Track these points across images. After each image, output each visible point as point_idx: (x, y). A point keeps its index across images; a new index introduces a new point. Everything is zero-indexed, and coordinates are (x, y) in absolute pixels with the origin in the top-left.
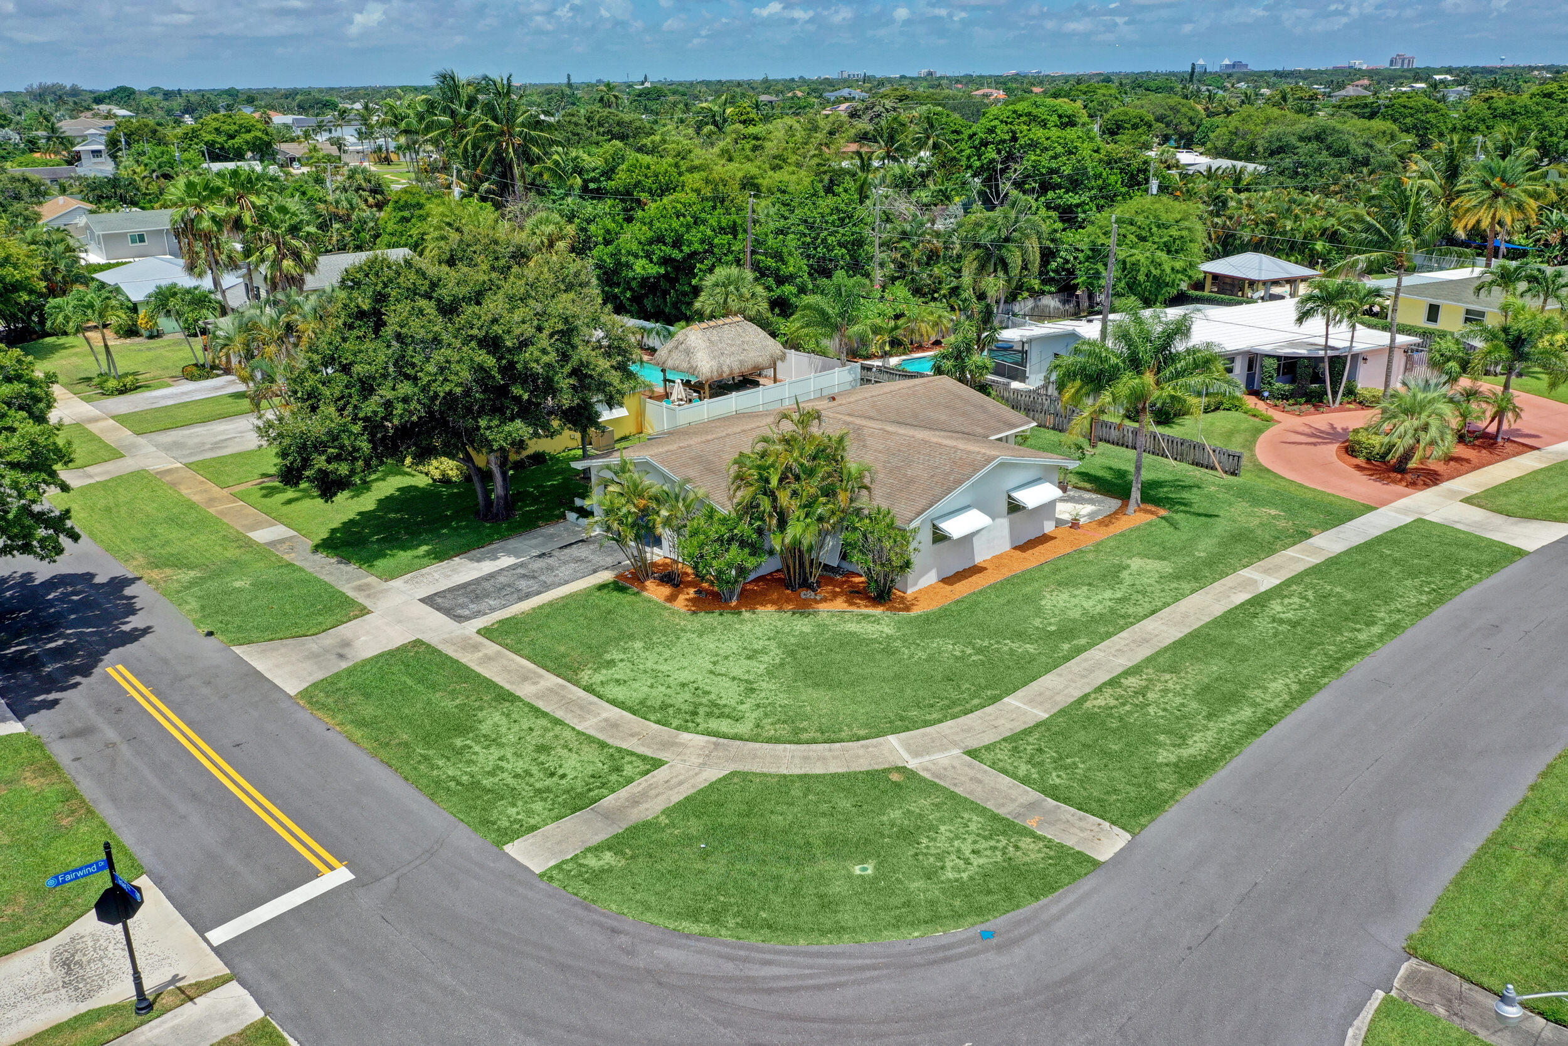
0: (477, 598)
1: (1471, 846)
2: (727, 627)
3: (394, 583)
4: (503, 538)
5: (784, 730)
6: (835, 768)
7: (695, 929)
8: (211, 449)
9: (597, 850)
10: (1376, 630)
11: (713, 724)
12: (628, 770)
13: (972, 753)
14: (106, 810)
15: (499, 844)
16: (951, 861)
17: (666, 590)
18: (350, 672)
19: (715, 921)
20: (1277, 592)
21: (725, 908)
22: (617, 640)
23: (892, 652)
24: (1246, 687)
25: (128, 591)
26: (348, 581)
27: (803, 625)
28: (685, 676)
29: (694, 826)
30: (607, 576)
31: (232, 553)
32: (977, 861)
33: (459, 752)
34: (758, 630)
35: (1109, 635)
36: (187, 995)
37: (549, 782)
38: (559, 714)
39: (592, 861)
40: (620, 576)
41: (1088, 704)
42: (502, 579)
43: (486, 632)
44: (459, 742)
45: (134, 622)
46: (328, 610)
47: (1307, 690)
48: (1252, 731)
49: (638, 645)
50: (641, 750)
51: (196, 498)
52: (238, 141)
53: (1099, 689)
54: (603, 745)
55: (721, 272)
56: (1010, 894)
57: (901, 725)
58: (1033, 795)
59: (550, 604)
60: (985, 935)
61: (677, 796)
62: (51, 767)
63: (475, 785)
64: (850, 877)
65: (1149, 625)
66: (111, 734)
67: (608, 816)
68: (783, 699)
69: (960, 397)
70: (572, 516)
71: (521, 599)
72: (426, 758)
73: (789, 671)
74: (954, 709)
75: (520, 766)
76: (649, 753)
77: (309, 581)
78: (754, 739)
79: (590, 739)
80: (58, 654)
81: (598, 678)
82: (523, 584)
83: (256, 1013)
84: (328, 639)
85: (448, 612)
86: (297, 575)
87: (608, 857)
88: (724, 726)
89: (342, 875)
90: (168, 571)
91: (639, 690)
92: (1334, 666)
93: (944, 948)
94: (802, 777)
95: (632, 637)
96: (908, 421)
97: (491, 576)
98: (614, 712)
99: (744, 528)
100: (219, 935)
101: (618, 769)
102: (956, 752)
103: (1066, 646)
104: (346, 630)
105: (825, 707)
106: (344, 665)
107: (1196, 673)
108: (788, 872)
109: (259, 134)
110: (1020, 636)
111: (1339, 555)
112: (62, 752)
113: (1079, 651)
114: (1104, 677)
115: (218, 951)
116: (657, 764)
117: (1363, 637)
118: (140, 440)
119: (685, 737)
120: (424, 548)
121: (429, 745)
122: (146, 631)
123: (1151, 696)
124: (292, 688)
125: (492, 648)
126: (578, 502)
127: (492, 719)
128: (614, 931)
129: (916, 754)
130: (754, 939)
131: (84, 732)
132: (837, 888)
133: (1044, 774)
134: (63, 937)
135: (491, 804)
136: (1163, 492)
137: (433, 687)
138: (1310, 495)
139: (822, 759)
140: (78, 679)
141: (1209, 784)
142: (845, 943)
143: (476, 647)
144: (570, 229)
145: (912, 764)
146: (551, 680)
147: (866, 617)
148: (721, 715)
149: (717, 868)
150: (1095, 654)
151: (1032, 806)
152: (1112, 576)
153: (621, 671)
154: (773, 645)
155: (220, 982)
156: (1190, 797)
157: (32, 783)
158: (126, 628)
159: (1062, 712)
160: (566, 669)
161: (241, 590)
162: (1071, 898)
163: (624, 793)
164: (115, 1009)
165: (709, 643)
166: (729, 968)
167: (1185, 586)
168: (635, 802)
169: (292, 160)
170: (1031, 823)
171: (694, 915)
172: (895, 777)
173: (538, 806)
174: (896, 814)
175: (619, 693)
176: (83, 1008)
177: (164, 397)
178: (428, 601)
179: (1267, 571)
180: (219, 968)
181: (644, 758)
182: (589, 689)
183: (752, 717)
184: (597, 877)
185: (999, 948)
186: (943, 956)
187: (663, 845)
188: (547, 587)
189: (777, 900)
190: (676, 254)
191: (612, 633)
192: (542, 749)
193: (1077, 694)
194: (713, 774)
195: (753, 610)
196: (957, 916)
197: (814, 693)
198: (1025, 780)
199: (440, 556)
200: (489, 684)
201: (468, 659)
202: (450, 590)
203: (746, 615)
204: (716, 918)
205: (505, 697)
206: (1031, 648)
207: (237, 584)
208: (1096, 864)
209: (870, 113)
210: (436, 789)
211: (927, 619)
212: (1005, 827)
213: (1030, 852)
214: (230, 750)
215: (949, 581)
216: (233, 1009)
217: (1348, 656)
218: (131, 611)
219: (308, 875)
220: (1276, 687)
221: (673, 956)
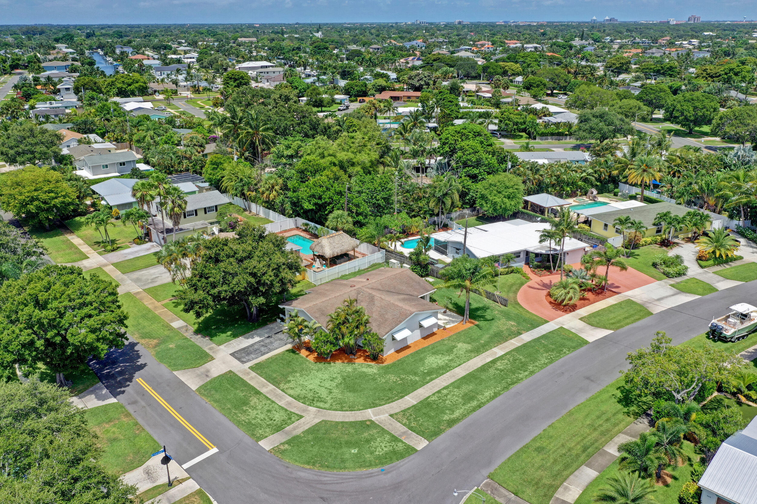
0: (248, 354)
1: (518, 448)
2: (326, 369)
3: (222, 347)
4: (256, 329)
5: (339, 407)
6: (352, 419)
7: (308, 467)
8: (151, 282)
9: (283, 444)
10: (526, 373)
11: (319, 404)
12: (293, 419)
13: (391, 415)
14: (147, 428)
15: (257, 441)
16: (379, 449)
17: (307, 353)
18: (211, 382)
19: (313, 465)
20: (501, 358)
21: (316, 461)
22: (292, 373)
23: (374, 379)
24: (478, 394)
25: (136, 348)
26: (207, 345)
27: (349, 368)
28: (311, 387)
29: (310, 437)
30: (289, 346)
31: (167, 333)
32: (385, 449)
33: (245, 411)
34: (335, 370)
35: (443, 374)
36: (180, 482)
37: (270, 422)
38: (274, 399)
39: (282, 447)
40: (294, 347)
41: (429, 399)
42: (256, 347)
43: (251, 368)
44: (244, 408)
45: (141, 361)
46: (201, 358)
47: (496, 395)
48: (474, 409)
49: (298, 375)
50: (297, 412)
51: (150, 307)
52: (132, 87)
53: (434, 394)
54: (286, 410)
55: (336, 213)
56: (391, 459)
57: (373, 405)
58: (406, 429)
59: (271, 358)
60: (382, 470)
61: (306, 427)
62: (128, 415)
63: (250, 422)
64: (350, 453)
65: (457, 370)
66: (143, 403)
67: (287, 433)
68: (340, 396)
69: (411, 278)
70: (279, 321)
71: (262, 355)
72: (235, 413)
73: (343, 386)
74: (390, 400)
75: (262, 416)
76: (299, 413)
77: (194, 346)
78: (330, 409)
79: (283, 408)
80: (121, 373)
81: (286, 387)
82: (263, 349)
83: (198, 487)
84: (202, 369)
85: (239, 359)
86: (189, 343)
87: (286, 446)
88: (321, 405)
89: (214, 450)
90: (147, 340)
91: (298, 391)
92: (506, 388)
93: (372, 473)
94: (342, 422)
95: (296, 372)
96: (392, 290)
97: (252, 345)
98: (290, 399)
100: (186, 466)
101: (290, 419)
102: (387, 415)
103: (428, 378)
104: (208, 365)
105: (351, 399)
106: (208, 379)
107: (465, 388)
108: (334, 451)
109: (142, 84)
110: (415, 374)
111: (530, 342)
112: (130, 409)
113: (432, 380)
114: (437, 389)
115: (186, 470)
116: (301, 417)
117: (521, 376)
118: (125, 277)
119: (310, 408)
120: (229, 333)
121: (236, 409)
122: (145, 365)
123: (449, 397)
124: (194, 387)
125: (253, 374)
126: (281, 316)
127: (254, 400)
128: (287, 467)
129: (375, 416)
130: (323, 470)
131: (135, 402)
132: (347, 456)
133: (410, 423)
134: (144, 466)
135: (254, 428)
136: (479, 313)
137: (236, 389)
138: (528, 315)
139: (348, 416)
140: (128, 383)
141: (456, 428)
142: (346, 472)
143: (248, 374)
144: (280, 181)
145: (374, 419)
146: (271, 387)
147: (369, 366)
148: (321, 401)
149: (315, 450)
150: (436, 381)
151: (404, 433)
152: (450, 351)
153: (291, 385)
154: (339, 376)
155: (188, 478)
156: (450, 431)
157: (125, 420)
158: (139, 364)
159: (421, 402)
160: (276, 383)
161: (172, 349)
162: (406, 461)
163: (291, 426)
164: (163, 485)
165: (320, 375)
166: (316, 478)
167: (473, 355)
168: (294, 429)
169: (155, 91)
170: (403, 438)
171: (308, 463)
172: (368, 423)
173: (268, 430)
174: (366, 434)
175: (291, 392)
176: (155, 485)
177: (129, 254)
178: (232, 354)
179: (501, 349)
180: (186, 475)
181: (297, 415)
182: (283, 390)
183: (330, 402)
184: (283, 452)
185: (385, 474)
186: (370, 475)
187: (301, 442)
188: (270, 350)
189: (330, 459)
190: (320, 202)
191: (290, 370)
192: (269, 411)
193: (427, 395)
194: (317, 421)
195: (334, 362)
196: (376, 465)
197: (349, 394)
198: (404, 425)
199: (235, 336)
200: (253, 388)
201: (245, 378)
202: (240, 350)
203: (332, 364)
204: (314, 465)
205: (258, 393)
206: (417, 378)
207: (171, 346)
208: (416, 451)
209: (417, 78)
210: (239, 423)
211: (387, 367)
212: (395, 439)
213: (400, 447)
214: (179, 410)
215: (398, 351)
216: (192, 486)
217: (513, 383)
218: (139, 357)
219: (207, 450)
220: (487, 394)
221: (302, 474)
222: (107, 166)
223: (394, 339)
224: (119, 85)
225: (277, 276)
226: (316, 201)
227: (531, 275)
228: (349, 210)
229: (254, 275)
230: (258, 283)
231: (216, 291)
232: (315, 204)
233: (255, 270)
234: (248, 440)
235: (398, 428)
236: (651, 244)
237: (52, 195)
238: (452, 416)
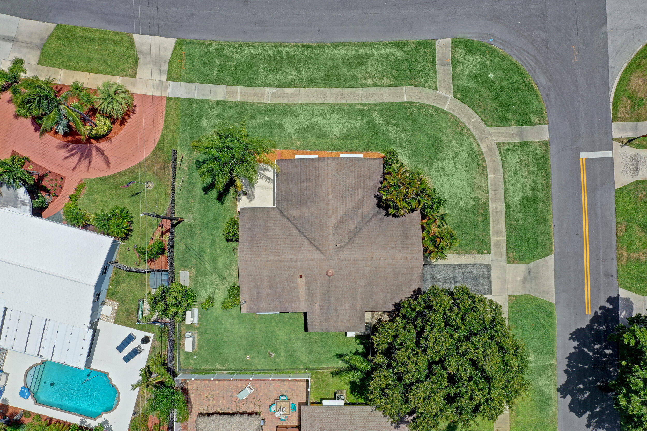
9: (533, 123)
11: (476, 149)
12: (506, 147)
13: (436, 88)
15: (548, 142)
16: (475, 63)
19: (530, 83)
20: (279, 83)
29: (509, 116)
32: (471, 59)
36: (622, 140)
38: (502, 186)
39: (536, 121)
41: (392, 83)
43: (488, 252)
45: (572, 347)
50: (497, 153)
53: (382, 86)
54: (503, 162)
56: (477, 45)
58: (437, 67)
61: (503, 129)
62: (619, 259)
64: (496, 75)
65: (331, 100)
67: (521, 135)
68: (454, 143)
71: (466, 266)
73: (440, 155)
74: (420, 108)
75: (525, 171)
76: (497, 150)
78: (471, 135)
79: (503, 168)
80: (598, 338)
82: (459, 277)
83: (614, 125)
84: (527, 288)
85: (489, 278)
87: (532, 119)
88: (474, 145)
89: (583, 155)
90: (547, 390)
93: (501, 43)
94: (476, 112)
98: (490, 176)
100: (609, 154)
101: (508, 149)
102: (438, 92)
103: (365, 108)
104: (520, 292)
106: (532, 264)
108: (505, 86)
110: (371, 121)
113: (363, 105)
115: (612, 149)
116: (498, 145)
117: (291, 49)
119: (484, 150)
128: (547, 95)
129: (447, 98)
130: (527, 73)
131: (606, 275)
132: (501, 74)
133: (430, 70)
139: (466, 115)
142: (515, 58)
145: (451, 96)
148: (472, 149)
149: (516, 98)
151: (443, 64)
158: (576, 344)
162: (467, 35)
163: (512, 140)
166: (537, 70)
168: (512, 135)
170: (450, 59)
172: (459, 95)
173: (532, 149)
174: (471, 84)
179: (262, 95)
180: (615, 144)
181: (499, 149)
182: (488, 192)
184: (539, 114)
186: (504, 41)
187: (519, 115)
194: (491, 130)
196: (491, 48)
198: (435, 72)
200: (507, 217)
208: (453, 39)
214: (579, 234)
216: (616, 130)
217: (307, 47)
219: (587, 160)
220: (343, 52)
221: (543, 80)
234: (553, 150)
235: (443, 72)
238: (393, 51)
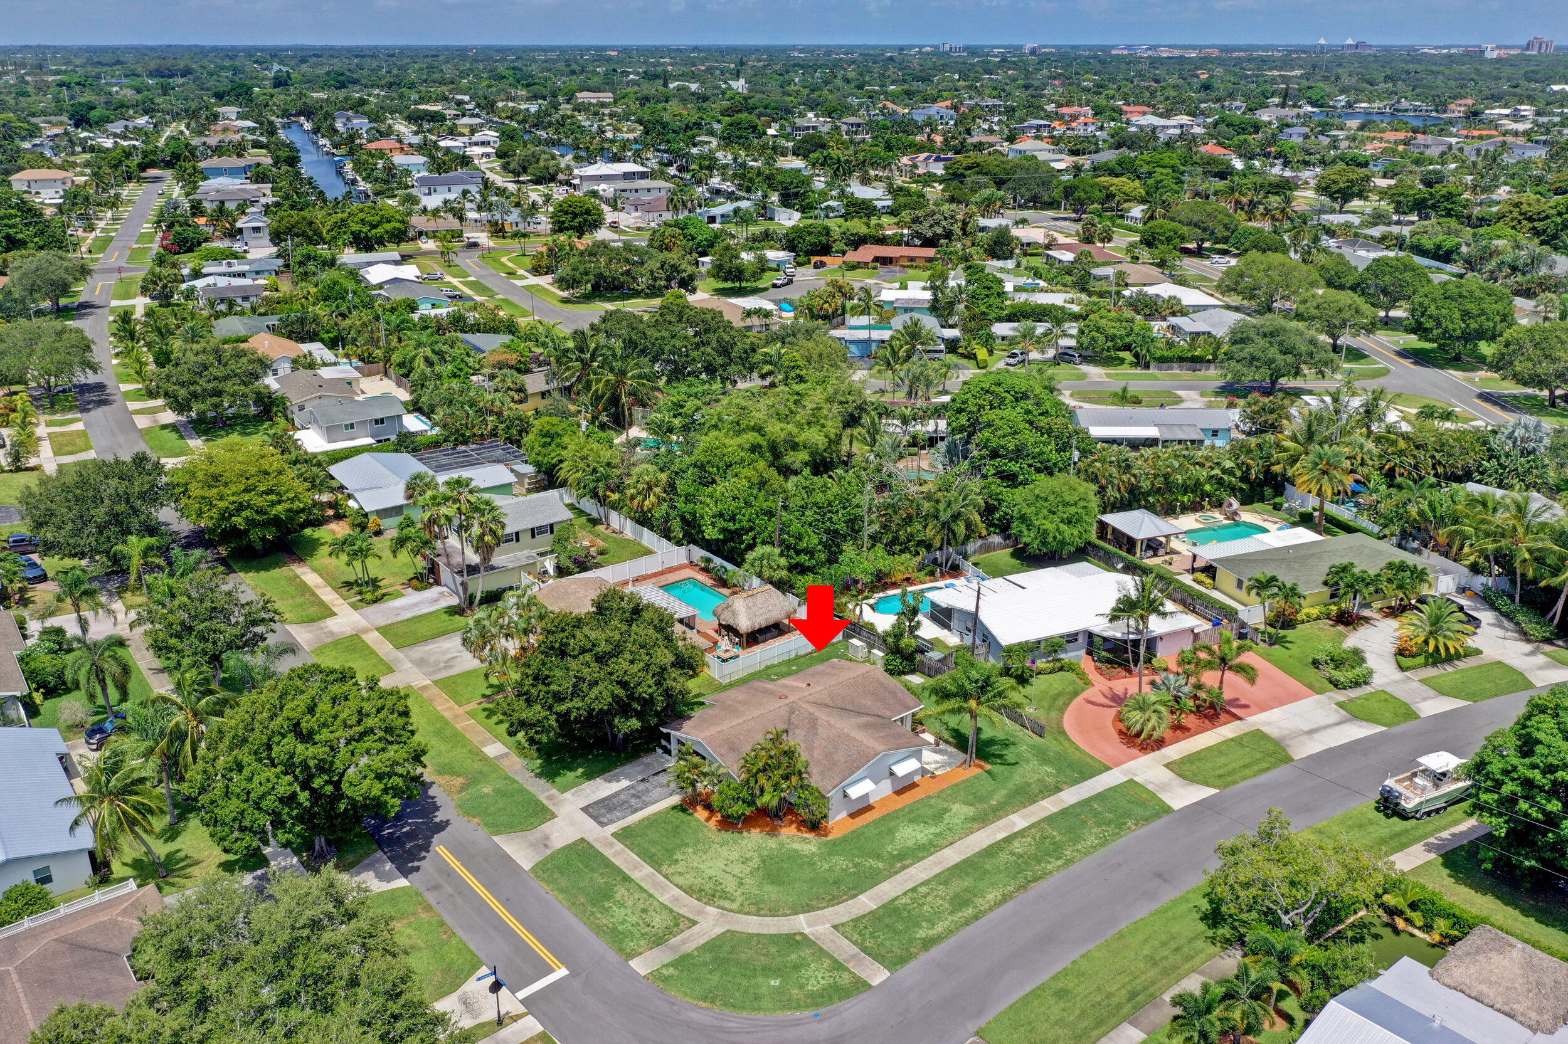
0: (610, 810)
1: (1028, 989)
2: (735, 842)
3: (568, 795)
4: (622, 765)
5: (753, 908)
6: (773, 931)
7: (704, 1005)
8: (445, 668)
9: (666, 966)
10: (1059, 863)
11: (722, 903)
12: (682, 926)
13: (835, 927)
14: (460, 932)
15: (627, 960)
16: (813, 981)
17: (706, 814)
18: (552, 857)
20: (1021, 834)
21: (717, 996)
22: (680, 846)
23: (811, 864)
24: (975, 895)
25: (431, 792)
26: (543, 791)
27: (772, 843)
28: (710, 872)
29: (708, 957)
30: (676, 799)
31: (477, 766)
32: (822, 982)
33: (607, 910)
34: (750, 845)
35: (923, 858)
36: (515, 1019)
37: (647, 929)
38: (651, 891)
39: (664, 971)
40: (683, 800)
41: (897, 902)
42: (622, 797)
43: (615, 835)
44: (607, 904)
45: (440, 816)
46: (535, 814)
47: (1005, 899)
48: (967, 922)
49: (690, 850)
50: (688, 915)
51: (447, 715)
52: (380, 230)
53: (905, 894)
54: (671, 911)
55: (760, 550)
56: (830, 998)
57: (807, 908)
58: (856, 950)
59: (647, 818)
60: (815, 1016)
61: (702, 941)
62: (428, 908)
63: (615, 929)
64: (769, 986)
65: (946, 852)
66: (449, 889)
67: (673, 949)
68: (755, 891)
69: (882, 685)
70: (659, 751)
71: (633, 813)
72: (593, 913)
73: (761, 873)
74: (834, 901)
75: (633, 919)
76: (691, 916)
77: (522, 791)
78: (740, 912)
79: (666, 907)
80: (411, 835)
81: (670, 871)
82: (633, 801)
83: (540, 1028)
84: (537, 834)
85: (595, 818)
86: (515, 786)
87: (671, 970)
88: (726, 904)
89: (562, 972)
90: (447, 778)
91: (689, 879)
92: (1023, 887)
93: (799, 1020)
94: (758, 935)
95: (687, 845)
96: (849, 707)
97: (617, 794)
98: (677, 892)
99: (744, 794)
100: (521, 995)
101: (677, 925)
102: (828, 925)
104: (546, 827)
105: (774, 897)
106: (548, 852)
107: (957, 885)
108: (744, 982)
109: (397, 225)
110: (878, 857)
111: (1073, 806)
112: (431, 898)
113: (904, 868)
114: (910, 885)
115: (522, 1002)
116: (694, 923)
117: (1050, 867)
118: (400, 655)
119: (709, 908)
120: (580, 770)
121: (594, 905)
122: (447, 823)
123: (929, 899)
124: (526, 866)
125: (619, 846)
126: (663, 742)
127: (621, 892)
128: (673, 1004)
129: (810, 926)
130: (727, 1011)
131: (436, 887)
132: (763, 990)
133: (864, 940)
134: (460, 992)
135: (623, 940)
136: (994, 749)
137: (592, 870)
138: (1078, 755)
139: (768, 926)
140: (424, 854)
141: (936, 952)
142: (761, 1015)
143: (611, 845)
145: (807, 931)
146: (648, 869)
147: (805, 839)
148: (726, 898)
149: (716, 978)
150: (912, 870)
151: (854, 956)
152: (938, 816)
153: (679, 868)
154: (755, 855)
155: (525, 1015)
156: (925, 957)
157: (424, 916)
158: (437, 820)
159: (884, 906)
160: (656, 864)
161: (487, 795)
162: (855, 1002)
163: (679, 937)
164: (489, 1023)
165: (724, 852)
166: (715, 1023)
167: (976, 826)
168: (684, 942)
169: (421, 233)
170: (850, 966)
171: (704, 999)
172: (798, 938)
173: (642, 942)
174: (794, 957)
175: (679, 880)
176: (477, 1022)
177: (404, 608)
178: (585, 809)
179: (1024, 817)
180: (523, 1009)
181: (689, 920)
182: (666, 877)
183: (740, 899)
184: (666, 979)
185: (820, 1022)
186: (796, 1023)
187: (694, 965)
188: (646, 805)
189: (738, 994)
191: (678, 841)
192: (644, 911)
193: (894, 895)
194: (719, 930)
195: (749, 831)
196: (807, 1007)
197: (770, 888)
198: (855, 943)
199: (589, 776)
200: (619, 871)
201: (607, 853)
202: (596, 803)
203: (745, 834)
204: (713, 1002)
205: (626, 879)
206: (881, 865)
207: (486, 790)
208: (870, 987)
210: (598, 930)
211: (834, 843)
212: (838, 966)
213: (845, 979)
214: (506, 903)
215: (853, 816)
216: (531, 1026)
217: (1036, 879)
218: (437, 808)
219: (550, 970)
220: (990, 897)
221: (695, 1016)
222: (352, 426)
223: (846, 796)
224: (355, 227)
225: (659, 684)
226: (724, 524)
227: (1094, 676)
228: (782, 542)
229: (624, 685)
230: (631, 697)
231: (562, 708)
232: (723, 530)
233: (626, 678)
234: (612, 956)
235: (844, 948)
236: (1318, 618)
237: (274, 497)
238: (931, 933)
